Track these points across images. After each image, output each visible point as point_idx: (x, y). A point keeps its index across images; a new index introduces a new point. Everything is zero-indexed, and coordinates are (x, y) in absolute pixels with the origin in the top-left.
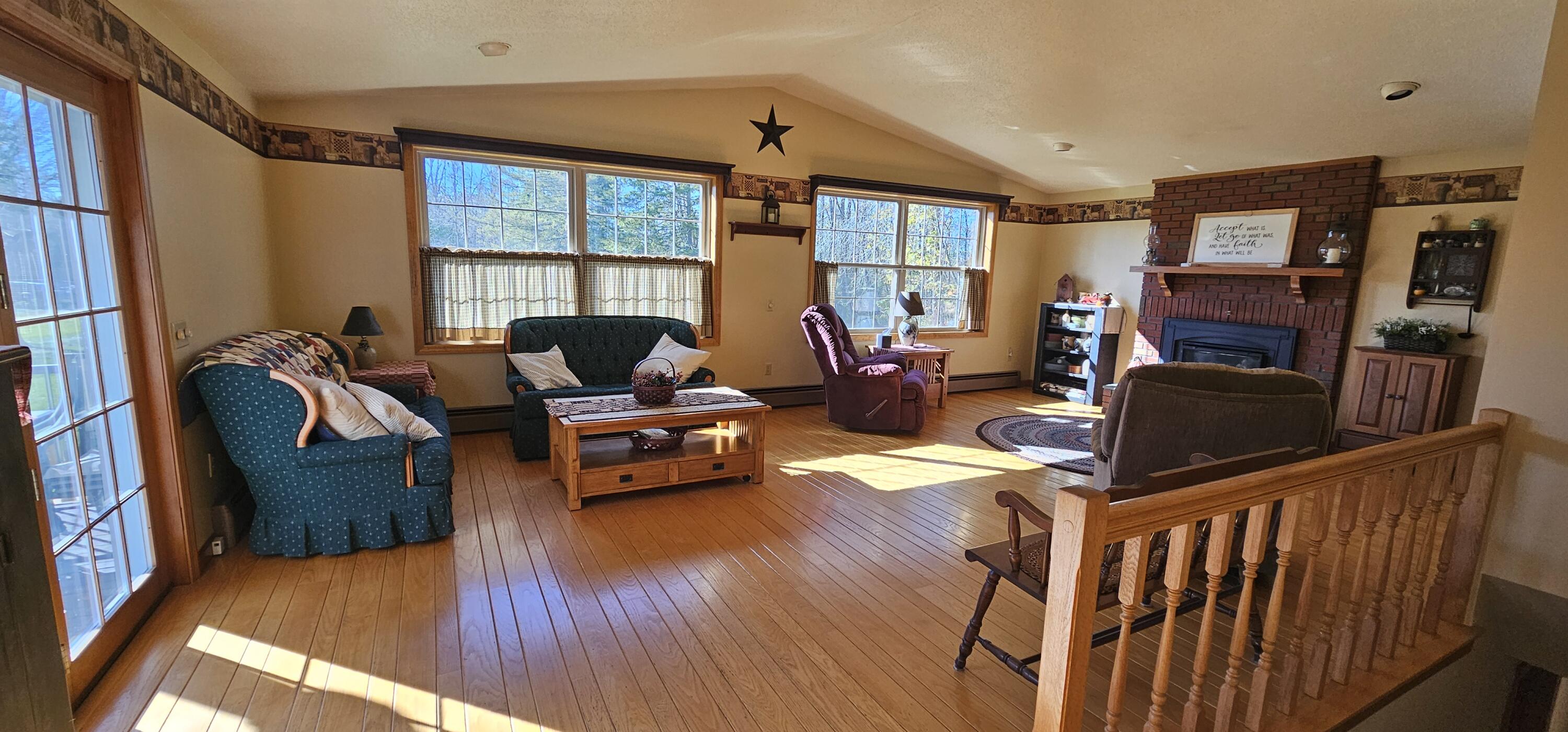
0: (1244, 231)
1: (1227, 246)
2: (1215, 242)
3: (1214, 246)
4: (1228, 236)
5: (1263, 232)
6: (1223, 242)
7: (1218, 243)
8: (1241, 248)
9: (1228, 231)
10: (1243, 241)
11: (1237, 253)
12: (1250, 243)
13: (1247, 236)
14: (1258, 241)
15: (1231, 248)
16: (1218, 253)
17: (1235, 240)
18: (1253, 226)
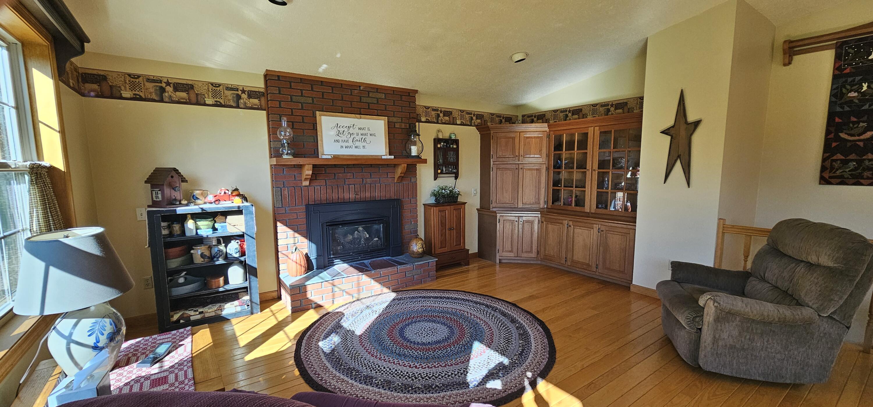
0: (356, 131)
1: (347, 141)
2: (338, 138)
3: (338, 141)
4: (346, 133)
5: (369, 132)
6: (344, 138)
7: (340, 139)
8: (357, 144)
9: (346, 130)
10: (357, 138)
11: (356, 147)
12: (363, 140)
13: (360, 134)
14: (368, 138)
15: (350, 143)
16: (342, 147)
17: (352, 137)
18: (362, 127)
